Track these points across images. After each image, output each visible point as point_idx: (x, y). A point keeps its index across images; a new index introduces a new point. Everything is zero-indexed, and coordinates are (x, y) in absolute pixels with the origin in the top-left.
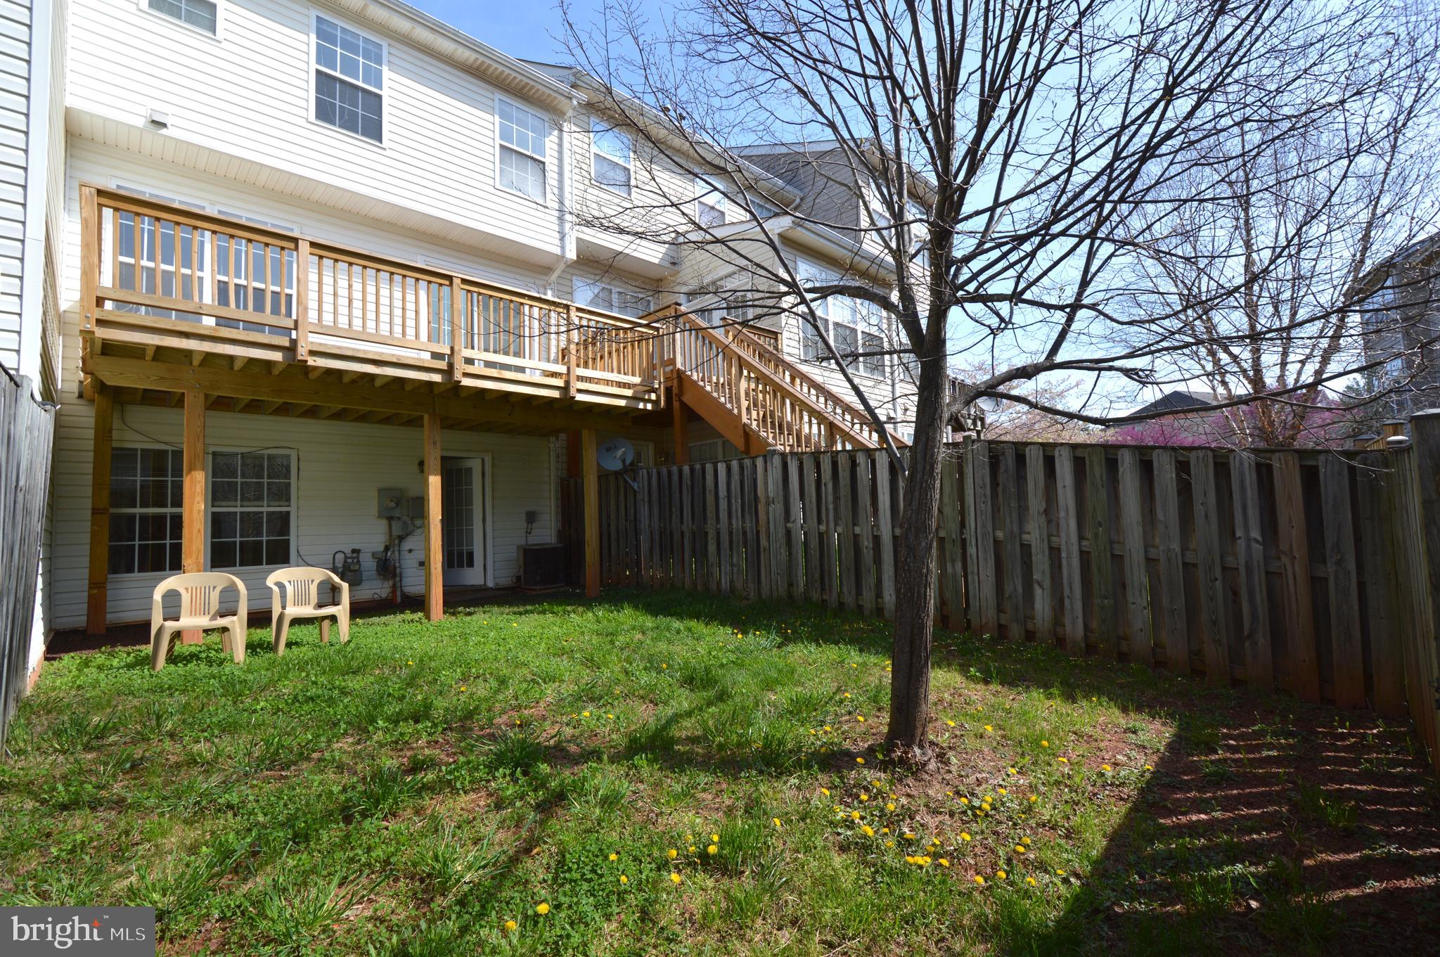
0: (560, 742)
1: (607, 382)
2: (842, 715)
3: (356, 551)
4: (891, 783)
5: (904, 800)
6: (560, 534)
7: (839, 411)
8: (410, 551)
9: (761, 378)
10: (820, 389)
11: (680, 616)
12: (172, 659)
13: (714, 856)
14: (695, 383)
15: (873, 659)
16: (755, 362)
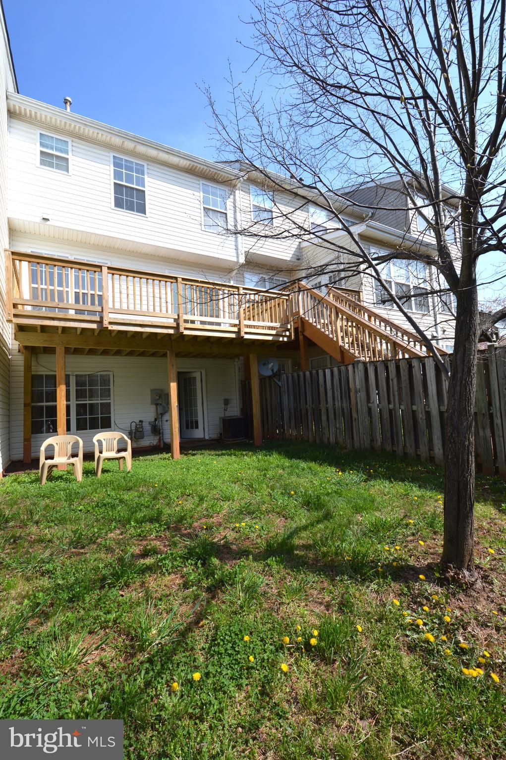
0: (226, 542)
1: (263, 327)
2: (408, 536)
3: (141, 421)
4: (447, 597)
5: (458, 613)
6: (242, 410)
7: (400, 334)
8: (167, 421)
9: (349, 318)
10: (387, 322)
11: (305, 459)
12: (50, 478)
13: (314, 647)
14: (311, 324)
15: (429, 494)
16: (346, 309)
